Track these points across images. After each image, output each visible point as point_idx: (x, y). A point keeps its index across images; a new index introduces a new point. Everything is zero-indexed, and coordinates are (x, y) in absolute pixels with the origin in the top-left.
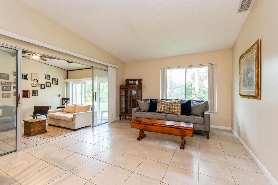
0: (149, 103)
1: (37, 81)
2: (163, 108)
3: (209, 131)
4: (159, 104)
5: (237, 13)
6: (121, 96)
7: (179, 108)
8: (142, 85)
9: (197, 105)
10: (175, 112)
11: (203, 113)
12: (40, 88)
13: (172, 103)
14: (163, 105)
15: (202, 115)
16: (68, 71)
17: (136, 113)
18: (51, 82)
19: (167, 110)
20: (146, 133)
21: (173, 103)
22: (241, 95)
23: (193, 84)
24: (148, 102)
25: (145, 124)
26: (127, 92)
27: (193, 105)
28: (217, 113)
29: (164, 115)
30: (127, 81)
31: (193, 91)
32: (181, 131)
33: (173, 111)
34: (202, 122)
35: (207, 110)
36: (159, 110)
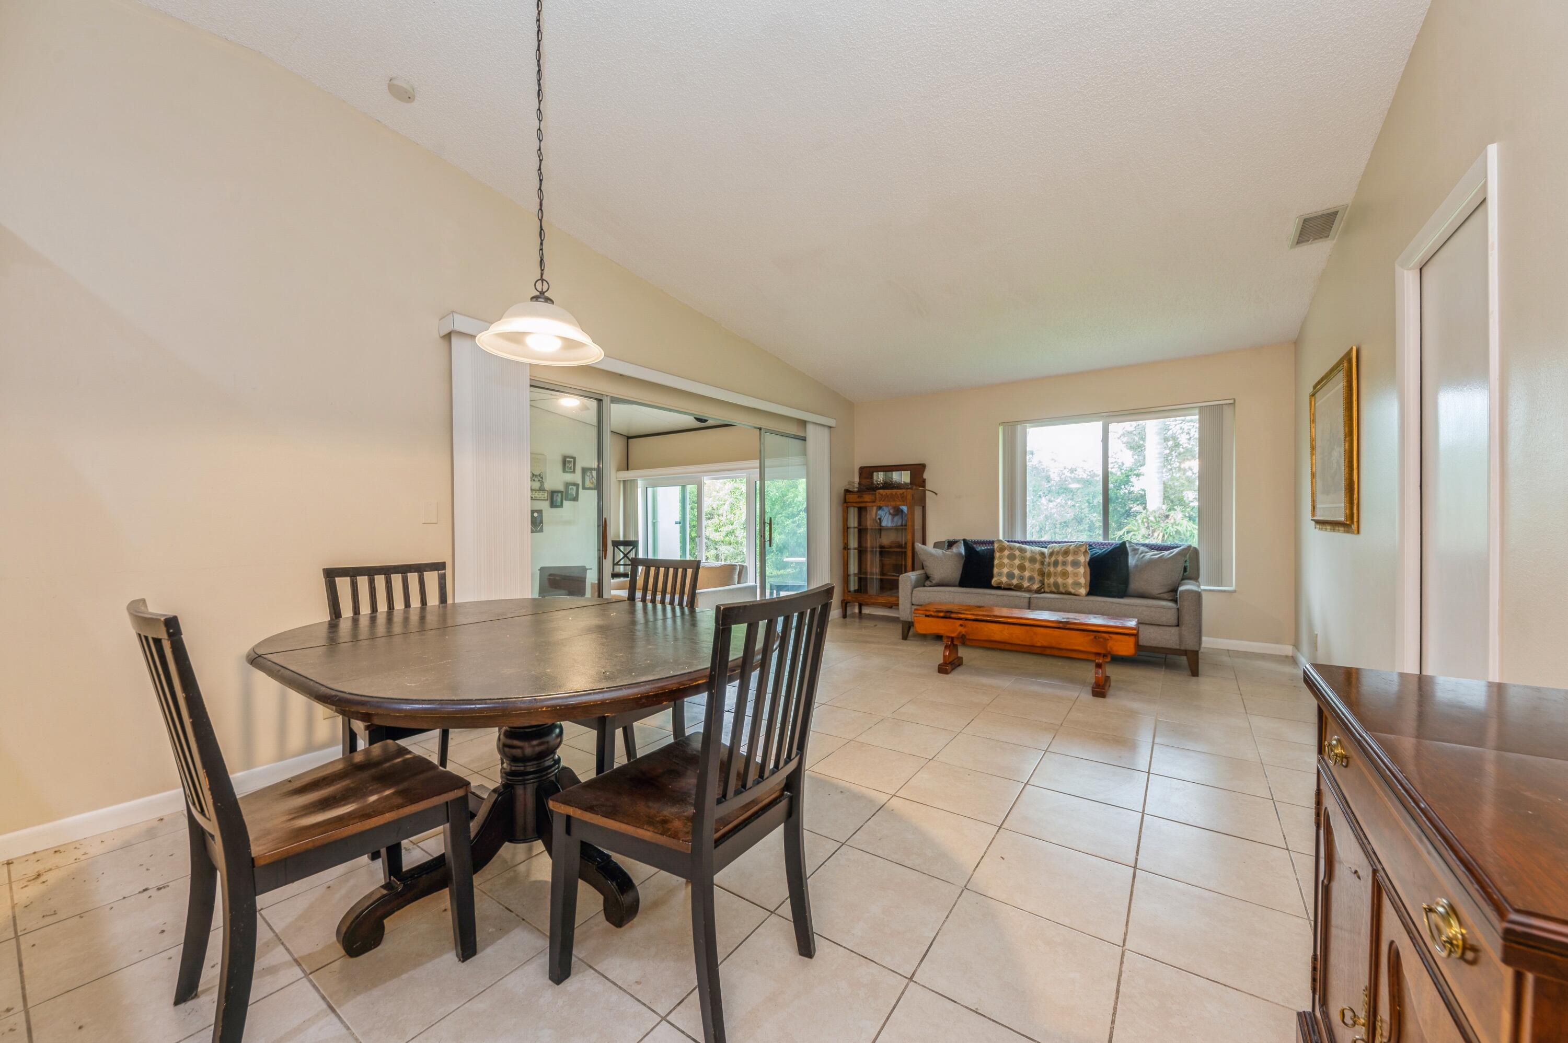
0: (960, 554)
1: (542, 478)
2: (1016, 572)
3: (1197, 649)
4: (1001, 558)
5: (1292, 247)
6: (846, 529)
7: (1082, 570)
8: (924, 486)
9: (1152, 562)
10: (1064, 584)
11: (1174, 590)
12: (547, 503)
13: (1051, 554)
14: (1017, 562)
15: (1173, 593)
16: (629, 438)
17: (915, 589)
18: (580, 482)
19: (1031, 579)
20: (962, 652)
21: (1058, 553)
22: (1318, 522)
23: (1138, 475)
24: (954, 550)
25: (966, 619)
26: (863, 514)
27: (1137, 561)
28: (1235, 591)
29: (1027, 595)
30: (866, 472)
31: (1136, 508)
32: (1095, 637)
33: (1056, 585)
34: (1171, 617)
35: (1195, 578)
36: (1004, 579)
